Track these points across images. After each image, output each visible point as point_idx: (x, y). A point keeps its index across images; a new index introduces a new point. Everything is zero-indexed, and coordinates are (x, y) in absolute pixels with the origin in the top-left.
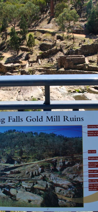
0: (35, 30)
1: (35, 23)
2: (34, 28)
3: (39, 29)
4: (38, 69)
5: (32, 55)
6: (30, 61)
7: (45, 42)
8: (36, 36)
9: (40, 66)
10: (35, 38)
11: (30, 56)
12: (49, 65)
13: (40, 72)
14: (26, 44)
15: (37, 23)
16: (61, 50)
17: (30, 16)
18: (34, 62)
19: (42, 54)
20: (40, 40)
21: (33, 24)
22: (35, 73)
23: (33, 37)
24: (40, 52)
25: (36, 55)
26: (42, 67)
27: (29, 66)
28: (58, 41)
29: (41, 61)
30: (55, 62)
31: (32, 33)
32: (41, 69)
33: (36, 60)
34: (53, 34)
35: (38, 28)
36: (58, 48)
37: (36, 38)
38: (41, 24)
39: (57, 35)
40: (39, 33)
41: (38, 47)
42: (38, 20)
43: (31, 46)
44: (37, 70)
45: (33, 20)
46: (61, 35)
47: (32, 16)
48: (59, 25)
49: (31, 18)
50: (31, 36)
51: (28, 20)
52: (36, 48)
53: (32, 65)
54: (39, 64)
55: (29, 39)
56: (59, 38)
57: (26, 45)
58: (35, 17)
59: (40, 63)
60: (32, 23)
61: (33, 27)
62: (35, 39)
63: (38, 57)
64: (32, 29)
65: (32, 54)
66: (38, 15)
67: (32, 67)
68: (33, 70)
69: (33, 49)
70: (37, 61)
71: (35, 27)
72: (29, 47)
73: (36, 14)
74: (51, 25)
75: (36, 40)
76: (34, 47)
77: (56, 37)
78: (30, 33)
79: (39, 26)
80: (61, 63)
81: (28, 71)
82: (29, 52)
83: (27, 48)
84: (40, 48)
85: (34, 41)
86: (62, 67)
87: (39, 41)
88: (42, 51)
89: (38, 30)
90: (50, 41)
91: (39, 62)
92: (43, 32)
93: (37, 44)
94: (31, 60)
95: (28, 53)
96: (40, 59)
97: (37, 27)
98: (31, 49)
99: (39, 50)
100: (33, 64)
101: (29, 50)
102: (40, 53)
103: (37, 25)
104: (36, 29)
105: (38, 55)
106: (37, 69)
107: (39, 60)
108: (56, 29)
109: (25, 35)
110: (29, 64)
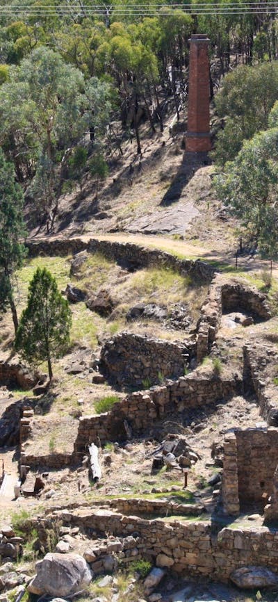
0: (79, 246)
1: (82, 197)
2: (72, 226)
3: (101, 238)
4: (83, 513)
5: (48, 417)
6: (27, 452)
7: (137, 329)
8: (79, 285)
9: (98, 496)
10: (73, 300)
11: (33, 419)
12: (158, 490)
13: (91, 537)
14: (12, 337)
15: (90, 199)
16: (249, 388)
17: (48, 146)
18: (55, 462)
19: (117, 408)
20: (105, 309)
21: (65, 203)
22: (61, 545)
23: (61, 287)
24: (106, 392)
25: (77, 415)
26: (112, 505)
27: (19, 493)
28: (229, 326)
29: (108, 461)
30: (203, 470)
31: (56, 266)
32: (100, 513)
33: (70, 449)
34: (198, 274)
35: (94, 232)
36: (230, 372)
37: (77, 296)
38: (119, 207)
39: (222, 279)
40: (105, 264)
41: (88, 360)
42: (102, 177)
43: (45, 353)
44: (73, 521)
45: (65, 174)
46: (251, 282)
47: (61, 146)
48: (239, 212)
49: (56, 162)
50: (42, 281)
51: (31, 174)
52: (76, 366)
53: (39, 486)
54: (94, 480)
55: (33, 305)
56: (236, 300)
57: (10, 345)
58: (80, 158)
59: (98, 470)
60: (59, 192)
61: (66, 219)
62: (72, 307)
63: (89, 433)
64: (60, 237)
65: (44, 408)
66: (103, 143)
67: (41, 502)
68: (48, 526)
69: (55, 375)
70: (77, 460)
71: (79, 221)
72: (29, 354)
73: (88, 137)
74: (186, 211)
75: (80, 315)
76: (64, 361)
77: (215, 294)
78: (40, 263)
79: (103, 217)
80: (243, 475)
81: (8, 529)
82: (30, 394)
83: (15, 361)
84: (102, 366)
85: (64, 317)
86: (249, 504)
87: (98, 319)
88: (117, 388)
89: (94, 247)
90: (177, 322)
91: (89, 464)
92: (132, 259)
93: (85, 342)
94: (35, 448)
95: (19, 396)
96: (102, 445)
97: (88, 225)
98: (42, 369)
99: (96, 381)
100: (51, 475)
101: (30, 377)
102: (102, 405)
103: (93, 212)
104: (85, 239)
105: (90, 413)
106: (76, 512)
107: (94, 450)
108: (224, 240)
109: (8, 272)
110: (23, 479)
